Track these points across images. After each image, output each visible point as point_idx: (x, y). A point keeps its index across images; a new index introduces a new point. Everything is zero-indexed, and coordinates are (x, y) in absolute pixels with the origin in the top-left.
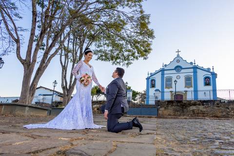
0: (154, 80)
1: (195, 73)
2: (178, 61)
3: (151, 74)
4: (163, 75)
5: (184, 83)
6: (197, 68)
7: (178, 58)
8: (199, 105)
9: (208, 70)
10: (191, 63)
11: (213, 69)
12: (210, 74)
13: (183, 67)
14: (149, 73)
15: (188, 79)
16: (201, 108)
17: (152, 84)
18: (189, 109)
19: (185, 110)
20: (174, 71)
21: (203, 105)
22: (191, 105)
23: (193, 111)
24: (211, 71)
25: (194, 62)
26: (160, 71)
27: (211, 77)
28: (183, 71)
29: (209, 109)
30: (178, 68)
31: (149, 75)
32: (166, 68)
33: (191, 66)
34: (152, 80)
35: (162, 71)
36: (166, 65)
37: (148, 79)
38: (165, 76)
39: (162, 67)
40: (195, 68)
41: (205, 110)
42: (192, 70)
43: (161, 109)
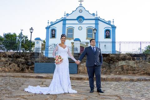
0: (55, 30)
1: (97, 24)
2: (81, 11)
3: (51, 22)
4: (64, 24)
5: (86, 34)
6: (99, 20)
7: (81, 8)
8: (129, 59)
9: (109, 23)
10: (94, 14)
11: (113, 22)
12: (110, 26)
13: (85, 18)
14: (50, 22)
15: (89, 31)
16: (131, 63)
17: (52, 34)
18: (117, 64)
19: (112, 66)
20: (76, 22)
21: (134, 59)
22: (119, 60)
23: (122, 67)
24: (112, 24)
25: (96, 14)
26: (62, 20)
27: (111, 29)
28: (85, 22)
29: (140, 65)
30: (80, 19)
31: (50, 24)
32: (67, 18)
33: (93, 18)
34: (52, 30)
35: (64, 20)
36: (68, 15)
37: (47, 28)
38: (67, 26)
39: (64, 17)
40: (97, 20)
41: (135, 66)
42: (94, 22)
43: (82, 65)
